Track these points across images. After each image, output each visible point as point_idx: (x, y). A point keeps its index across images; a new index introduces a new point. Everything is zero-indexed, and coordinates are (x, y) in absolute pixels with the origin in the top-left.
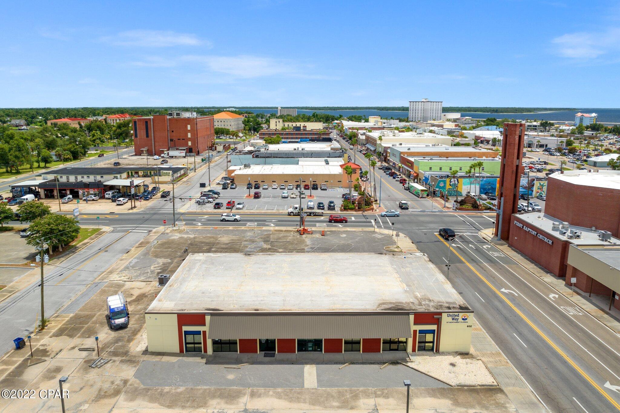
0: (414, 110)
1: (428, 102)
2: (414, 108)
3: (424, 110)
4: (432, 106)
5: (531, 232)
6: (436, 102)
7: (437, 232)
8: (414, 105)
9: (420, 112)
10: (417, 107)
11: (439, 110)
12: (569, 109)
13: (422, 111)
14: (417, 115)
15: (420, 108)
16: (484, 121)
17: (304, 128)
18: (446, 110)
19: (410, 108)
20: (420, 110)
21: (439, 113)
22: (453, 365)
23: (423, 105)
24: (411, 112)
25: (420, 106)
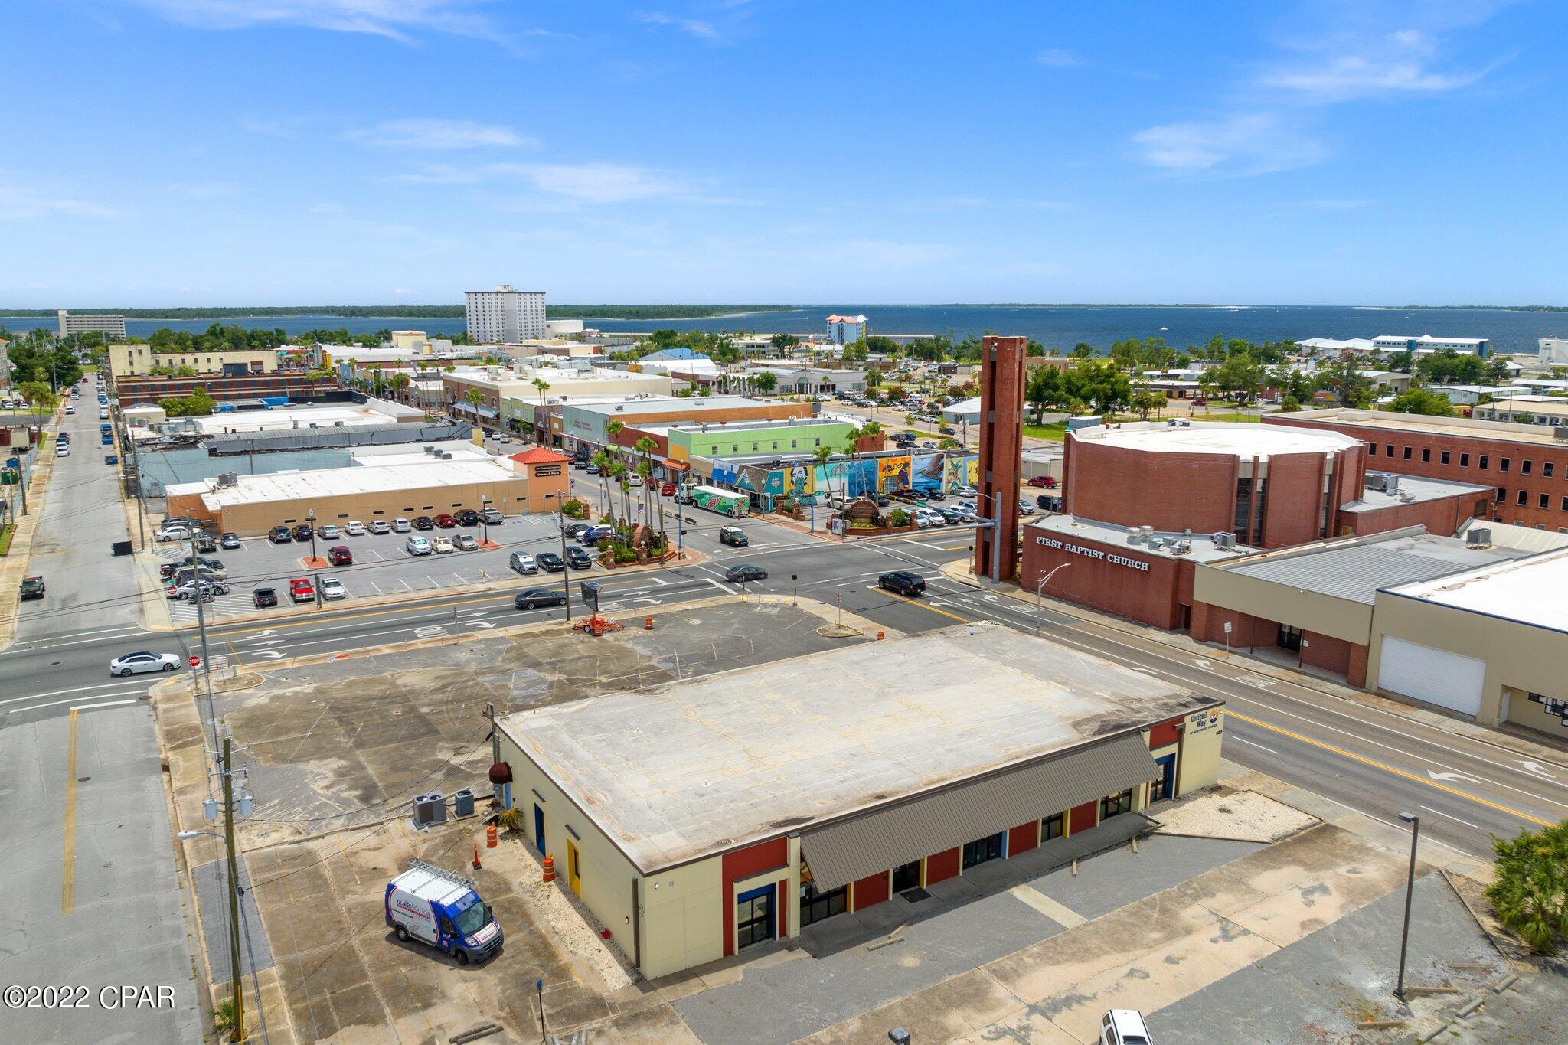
0: (480, 314)
1: (513, 292)
2: (480, 308)
3: (505, 314)
4: (522, 305)
5: (1088, 553)
6: (531, 293)
7: (873, 583)
8: (480, 300)
9: (494, 317)
10: (487, 305)
11: (540, 312)
12: (779, 306)
13: (500, 317)
14: (488, 326)
15: (494, 309)
16: (650, 338)
17: (257, 368)
18: (553, 312)
19: (468, 309)
20: (494, 314)
21: (540, 320)
22: (1223, 810)
23: (500, 301)
24: (474, 317)
25: (493, 303)
